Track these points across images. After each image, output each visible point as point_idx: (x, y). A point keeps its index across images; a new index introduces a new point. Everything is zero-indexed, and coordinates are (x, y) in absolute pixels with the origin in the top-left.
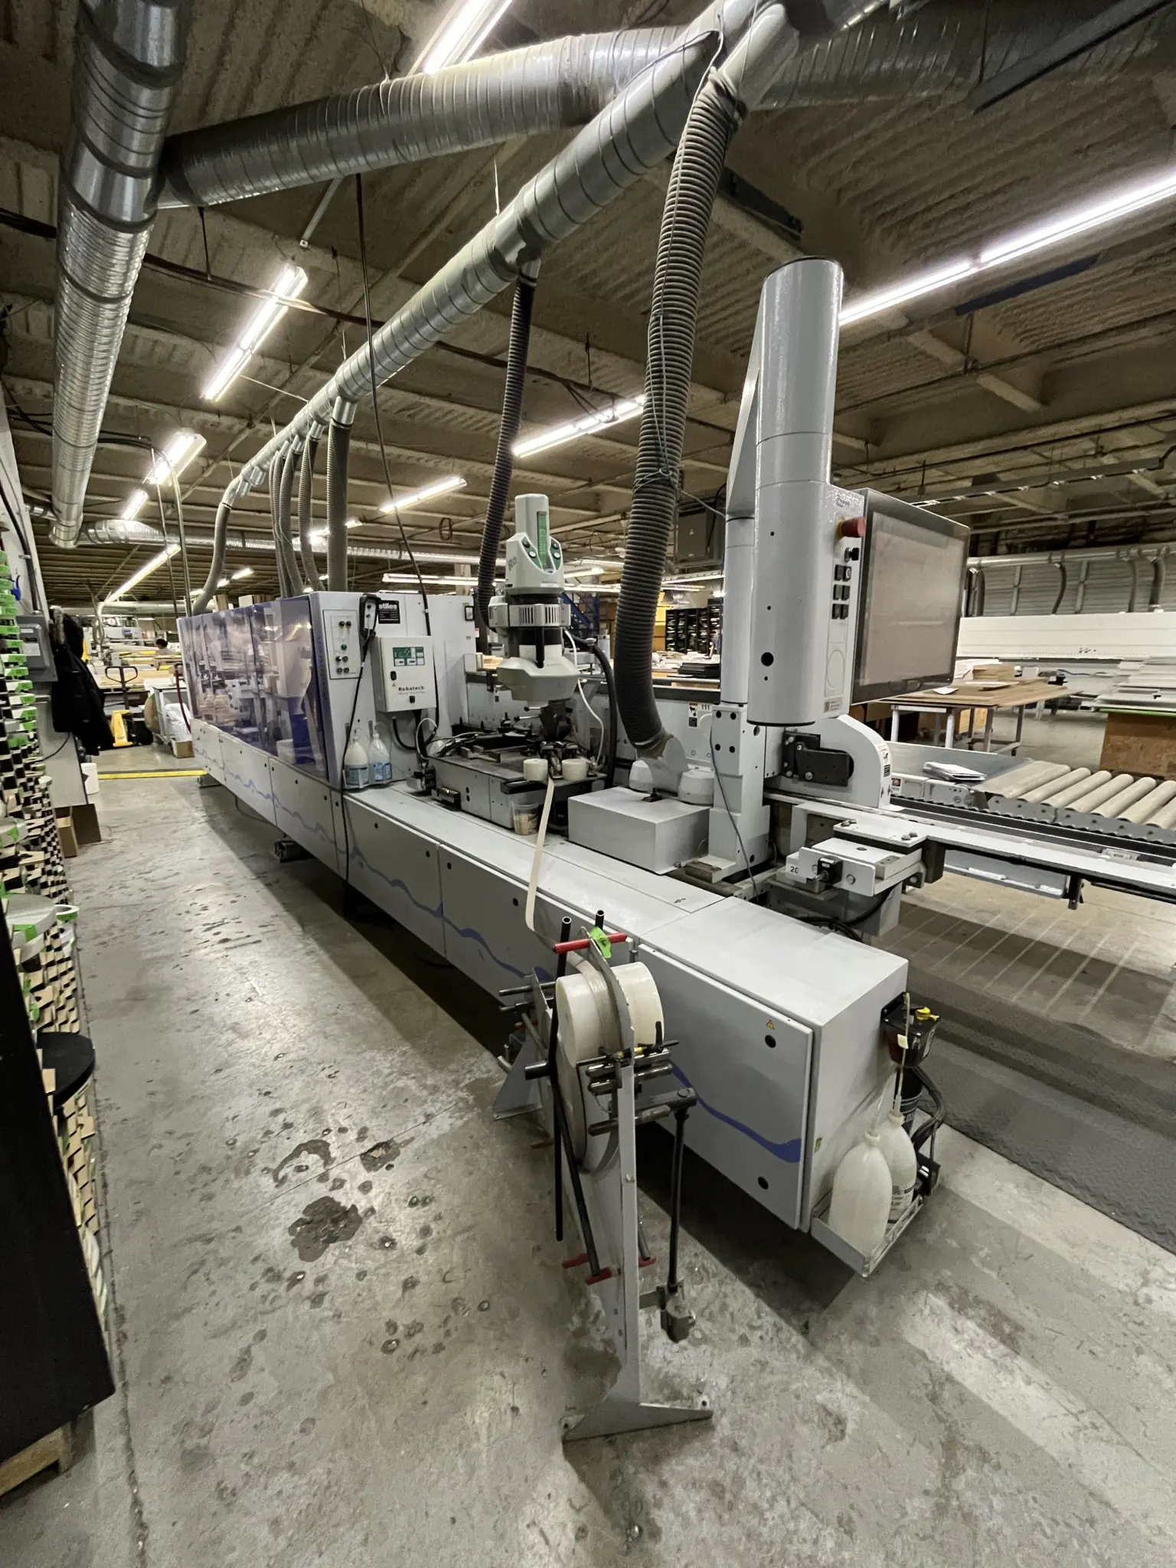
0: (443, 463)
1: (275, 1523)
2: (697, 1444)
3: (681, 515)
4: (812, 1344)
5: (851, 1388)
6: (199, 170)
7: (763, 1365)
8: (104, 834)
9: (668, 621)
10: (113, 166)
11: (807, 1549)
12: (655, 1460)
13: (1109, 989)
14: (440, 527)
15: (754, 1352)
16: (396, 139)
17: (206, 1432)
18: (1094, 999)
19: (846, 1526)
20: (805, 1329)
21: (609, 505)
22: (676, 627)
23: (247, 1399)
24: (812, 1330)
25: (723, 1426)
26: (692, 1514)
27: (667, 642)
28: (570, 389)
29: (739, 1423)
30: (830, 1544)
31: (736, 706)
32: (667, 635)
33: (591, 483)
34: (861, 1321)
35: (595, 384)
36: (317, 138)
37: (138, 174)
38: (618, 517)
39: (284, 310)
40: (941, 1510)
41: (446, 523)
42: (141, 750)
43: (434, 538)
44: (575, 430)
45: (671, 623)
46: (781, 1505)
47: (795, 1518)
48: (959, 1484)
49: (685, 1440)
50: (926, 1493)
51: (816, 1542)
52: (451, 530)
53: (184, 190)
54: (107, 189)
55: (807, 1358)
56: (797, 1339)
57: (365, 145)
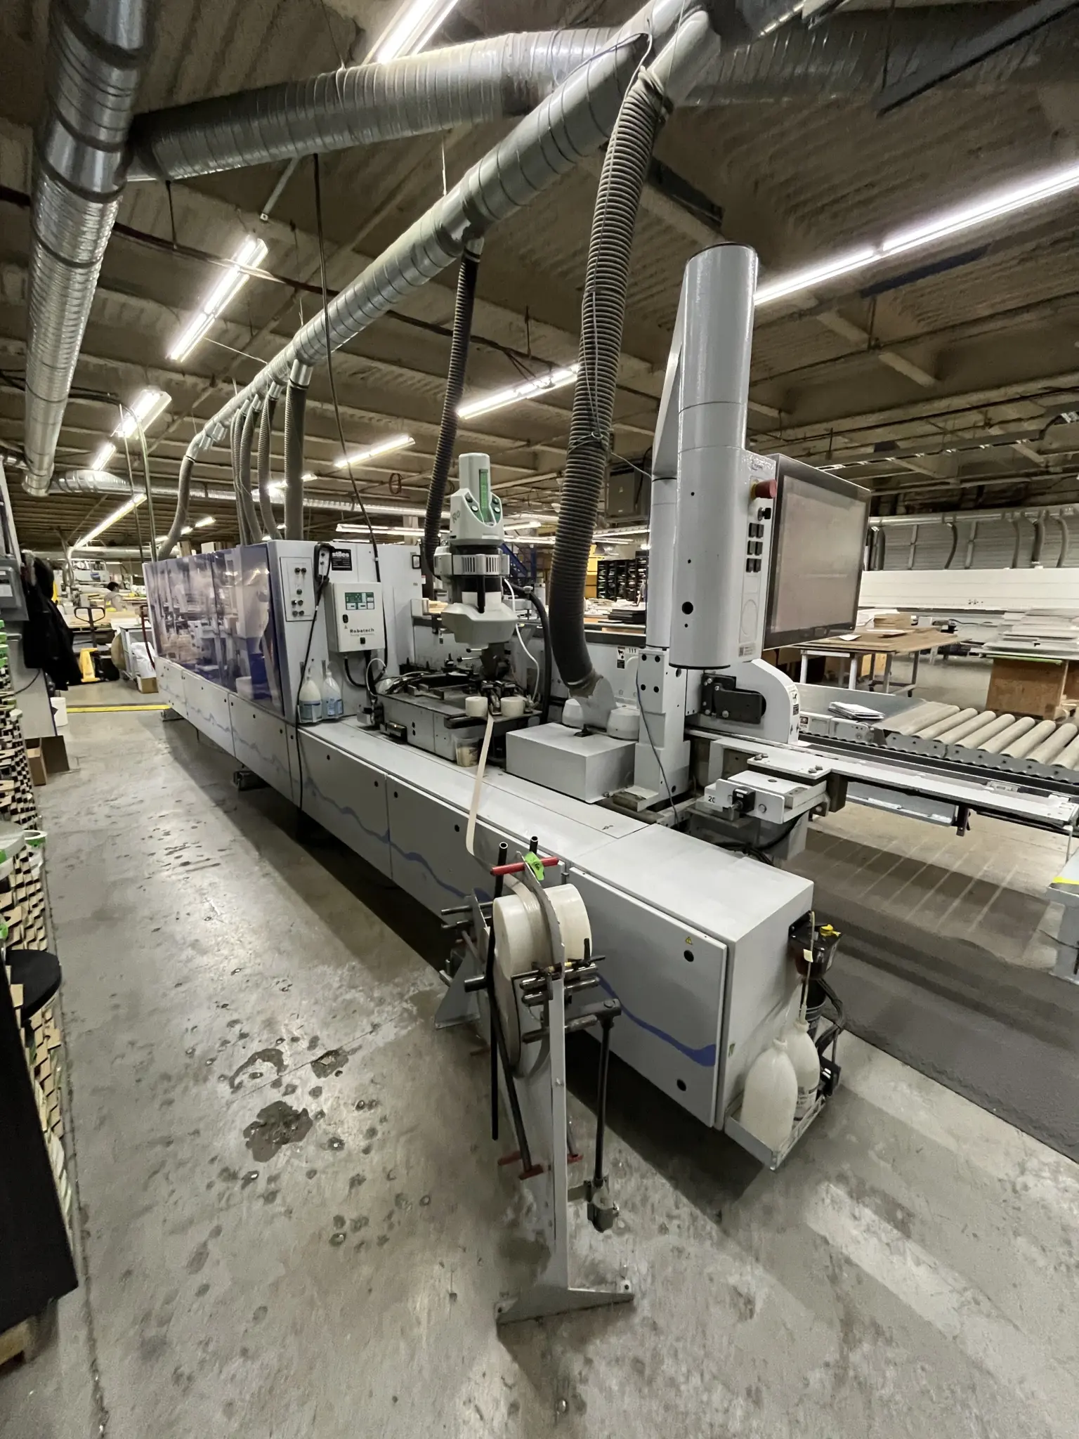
0: (394, 423)
1: (229, 1407)
2: (620, 1324)
3: (612, 474)
4: (725, 1232)
5: (759, 1271)
6: (165, 146)
7: (679, 1251)
8: (72, 764)
9: (599, 571)
10: (85, 141)
11: (719, 1418)
12: (581, 1341)
13: (994, 908)
14: (390, 482)
15: (672, 1239)
16: (350, 124)
17: (164, 1321)
18: (980, 918)
19: (754, 1397)
20: (719, 1218)
21: (545, 465)
22: (606, 577)
23: (204, 1290)
24: (725, 1218)
25: (644, 1308)
26: (615, 1388)
27: (598, 590)
28: (510, 356)
29: (657, 1305)
30: (739, 1413)
31: (660, 650)
32: (598, 584)
33: (529, 443)
34: (769, 1211)
35: (533, 354)
36: (278, 120)
37: (108, 148)
38: (555, 475)
39: (246, 278)
40: (840, 1380)
41: (396, 478)
42: (108, 686)
43: (383, 491)
44: (516, 395)
45: (602, 573)
46: (696, 1380)
47: (708, 1390)
48: (855, 1357)
49: (608, 1322)
50: (827, 1365)
51: (727, 1411)
52: (400, 484)
53: (152, 165)
54: (79, 162)
55: (720, 1245)
56: (711, 1227)
57: (321, 128)
